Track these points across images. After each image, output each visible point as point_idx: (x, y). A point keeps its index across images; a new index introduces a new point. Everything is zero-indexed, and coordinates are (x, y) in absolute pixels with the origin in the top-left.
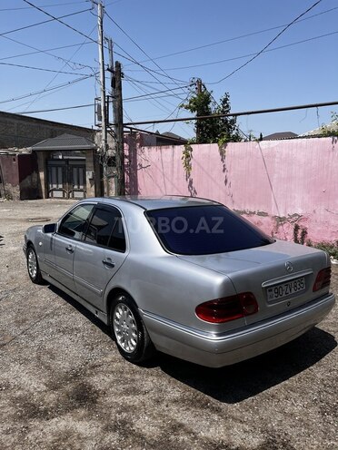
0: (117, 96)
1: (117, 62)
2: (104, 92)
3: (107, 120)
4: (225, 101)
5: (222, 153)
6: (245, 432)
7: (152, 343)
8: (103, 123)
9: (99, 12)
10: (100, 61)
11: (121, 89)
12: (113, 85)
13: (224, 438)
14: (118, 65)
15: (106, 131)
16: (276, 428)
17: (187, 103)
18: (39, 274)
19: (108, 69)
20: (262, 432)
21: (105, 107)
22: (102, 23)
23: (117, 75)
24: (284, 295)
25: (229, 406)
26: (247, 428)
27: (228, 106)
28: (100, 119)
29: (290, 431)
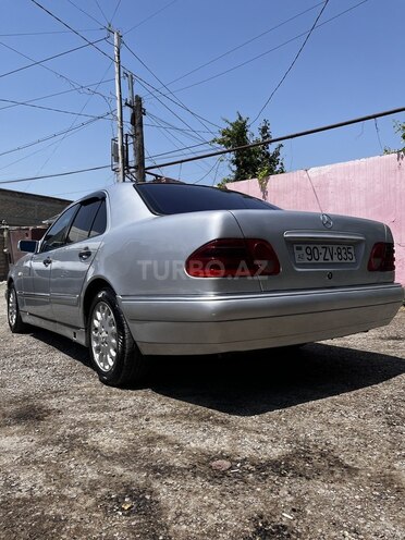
0: (138, 135)
1: (137, 96)
2: (122, 129)
3: (126, 162)
4: (264, 130)
5: (263, 189)
6: (261, 442)
7: (135, 342)
8: (120, 165)
9: (116, 41)
10: (118, 95)
11: (141, 126)
12: (133, 122)
13: (227, 448)
14: (139, 100)
15: (124, 174)
16: (312, 438)
17: (220, 137)
18: (19, 319)
19: (126, 104)
20: (288, 442)
21: (122, 147)
22: (119, 53)
23: (137, 111)
24: (321, 260)
25: (243, 419)
26: (266, 438)
27: (268, 136)
28: (117, 159)
29: (333, 440)
